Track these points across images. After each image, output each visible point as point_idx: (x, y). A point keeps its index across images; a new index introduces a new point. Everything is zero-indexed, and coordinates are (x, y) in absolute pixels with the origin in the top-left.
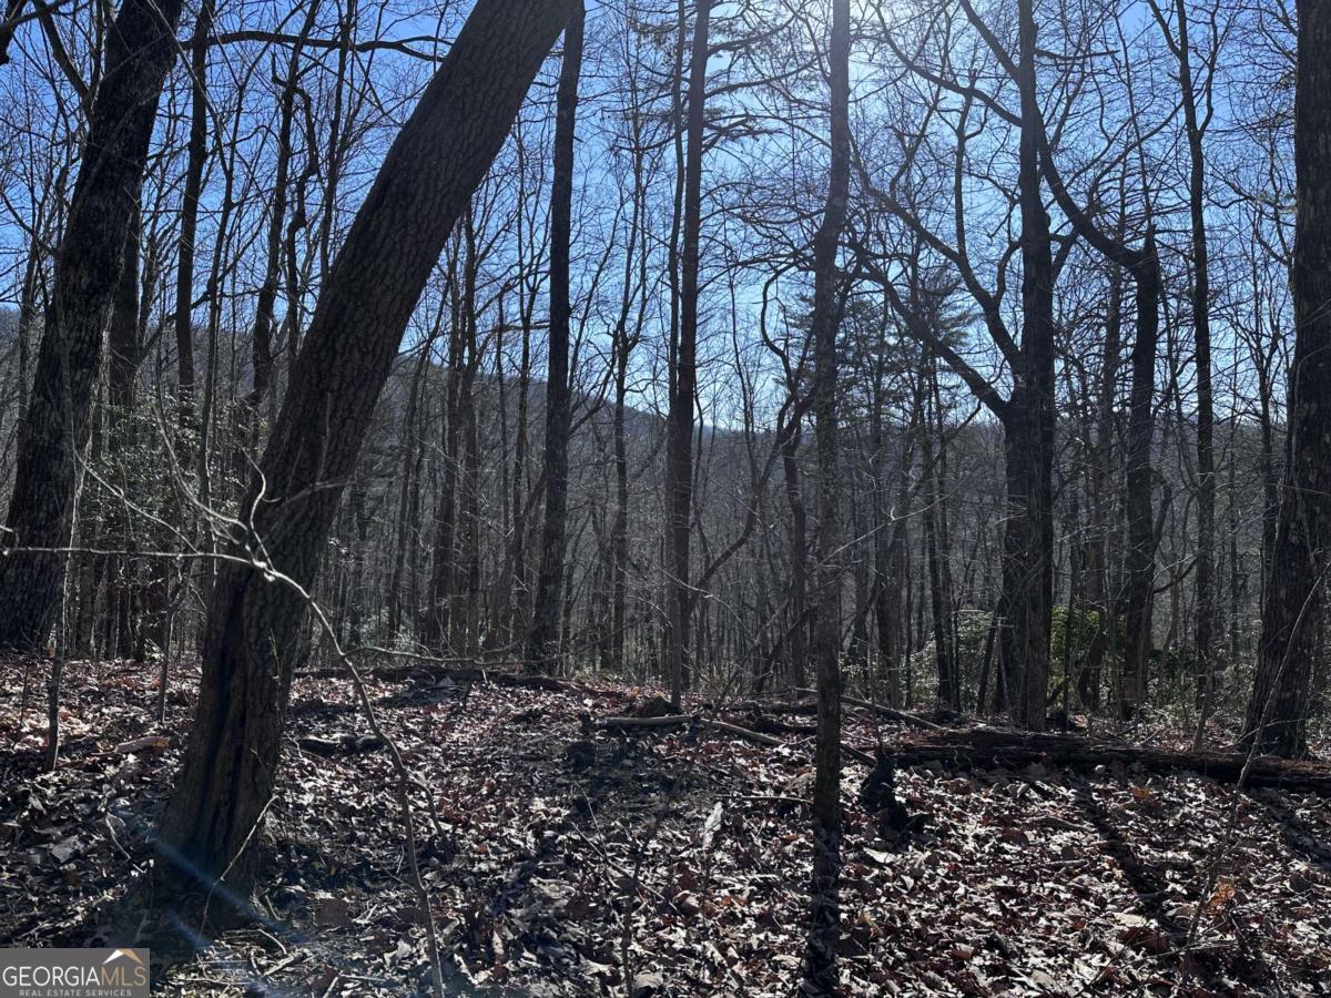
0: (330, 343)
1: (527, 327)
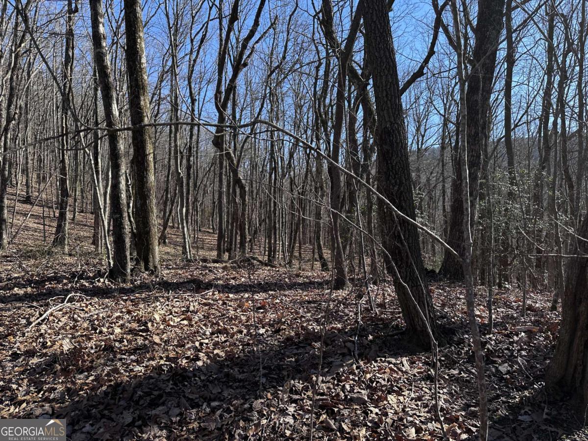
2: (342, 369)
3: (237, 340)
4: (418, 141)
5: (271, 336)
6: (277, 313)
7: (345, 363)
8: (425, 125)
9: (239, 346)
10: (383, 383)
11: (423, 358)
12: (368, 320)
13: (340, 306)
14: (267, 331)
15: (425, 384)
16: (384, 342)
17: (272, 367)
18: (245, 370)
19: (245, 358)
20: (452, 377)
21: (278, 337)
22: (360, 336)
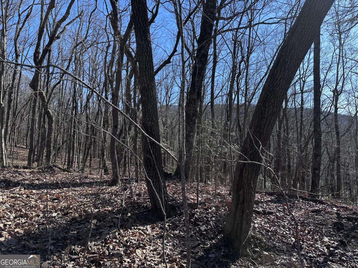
0: (264, 105)
1: (302, 92)
2: (108, 236)
3: (34, 221)
4: (167, 100)
5: (61, 218)
6: (67, 202)
7: (111, 231)
8: (171, 92)
9: (35, 225)
10: (134, 242)
11: (160, 225)
12: (129, 204)
13: (113, 196)
14: (58, 214)
15: (160, 241)
16: (137, 217)
17: (59, 238)
18: (38, 242)
19: (39, 233)
20: (175, 235)
21: (66, 218)
22: (123, 214)
